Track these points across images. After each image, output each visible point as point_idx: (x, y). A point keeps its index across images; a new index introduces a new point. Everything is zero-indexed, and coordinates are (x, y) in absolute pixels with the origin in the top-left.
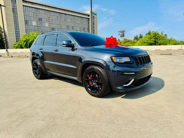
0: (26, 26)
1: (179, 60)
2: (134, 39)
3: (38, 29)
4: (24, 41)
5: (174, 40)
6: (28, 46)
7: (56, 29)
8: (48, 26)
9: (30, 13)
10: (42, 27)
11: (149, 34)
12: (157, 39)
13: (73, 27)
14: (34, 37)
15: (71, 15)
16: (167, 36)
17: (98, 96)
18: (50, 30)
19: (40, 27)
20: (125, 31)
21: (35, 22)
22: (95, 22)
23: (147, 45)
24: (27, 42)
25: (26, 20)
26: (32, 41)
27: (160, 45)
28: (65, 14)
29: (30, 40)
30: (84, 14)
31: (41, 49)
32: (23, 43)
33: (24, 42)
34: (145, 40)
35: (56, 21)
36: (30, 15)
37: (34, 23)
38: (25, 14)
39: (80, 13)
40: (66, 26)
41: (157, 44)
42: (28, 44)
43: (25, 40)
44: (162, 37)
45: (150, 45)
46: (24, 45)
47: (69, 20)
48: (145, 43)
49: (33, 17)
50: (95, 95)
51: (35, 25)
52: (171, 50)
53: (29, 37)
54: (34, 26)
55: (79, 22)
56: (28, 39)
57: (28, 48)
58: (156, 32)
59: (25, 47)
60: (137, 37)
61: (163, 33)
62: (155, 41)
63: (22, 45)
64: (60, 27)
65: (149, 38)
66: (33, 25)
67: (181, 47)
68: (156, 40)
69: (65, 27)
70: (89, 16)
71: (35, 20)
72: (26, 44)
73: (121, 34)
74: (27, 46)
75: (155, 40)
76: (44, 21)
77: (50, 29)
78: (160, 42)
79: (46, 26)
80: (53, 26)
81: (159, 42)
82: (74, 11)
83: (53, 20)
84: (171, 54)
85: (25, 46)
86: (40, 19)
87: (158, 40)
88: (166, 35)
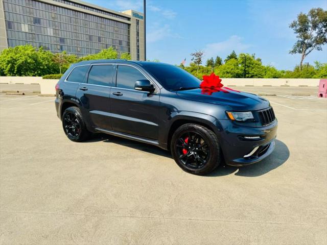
0: (9, 32)
1: (292, 106)
2: (206, 64)
3: (33, 39)
4: (8, 61)
5: (273, 68)
6: (16, 70)
7: (68, 40)
8: (52, 35)
9: (17, 7)
10: (40, 36)
11: (233, 56)
12: (248, 67)
13: (99, 38)
14: (28, 54)
15: (96, 16)
16: (262, 61)
17: (200, 172)
18: (57, 42)
19: (36, 35)
20: (202, 54)
21: (26, 26)
22: (139, 32)
23: (231, 78)
24: (13, 64)
25: (8, 19)
26: (23, 62)
27: (252, 77)
28: (85, 13)
29: (18, 60)
30: (120, 16)
31: (84, 90)
32: (5, 66)
33: (8, 64)
34: (228, 68)
35: (67, 25)
36: (16, 11)
37: (25, 28)
38: (7, 10)
39: (113, 14)
40: (87, 36)
41: (247, 75)
42: (16, 68)
43: (9, 59)
44: (256, 64)
45: (236, 78)
46: (8, 69)
47: (93, 25)
48: (228, 73)
49: (22, 16)
50: (194, 171)
51: (27, 31)
52: (271, 86)
53: (16, 54)
54: (24, 34)
55: (110, 29)
56: (14, 58)
57: (15, 76)
58: (246, 55)
59: (10, 74)
60: (212, 61)
61: (255, 56)
62: (245, 70)
63: (4, 69)
64: (76, 37)
65: (235, 65)
66: (23, 30)
67: (287, 82)
68: (247, 69)
69: (84, 38)
70: (129, 19)
71: (26, 21)
72: (12, 67)
73: (195, 58)
74: (14, 71)
75: (245, 68)
76: (45, 24)
77: (56, 39)
78: (253, 72)
79: (49, 34)
80: (62, 35)
81: (250, 72)
82: (102, 9)
83: (62, 24)
84: (275, 95)
85: (9, 71)
86: (37, 21)
87: (250, 68)
88: (259, 60)
